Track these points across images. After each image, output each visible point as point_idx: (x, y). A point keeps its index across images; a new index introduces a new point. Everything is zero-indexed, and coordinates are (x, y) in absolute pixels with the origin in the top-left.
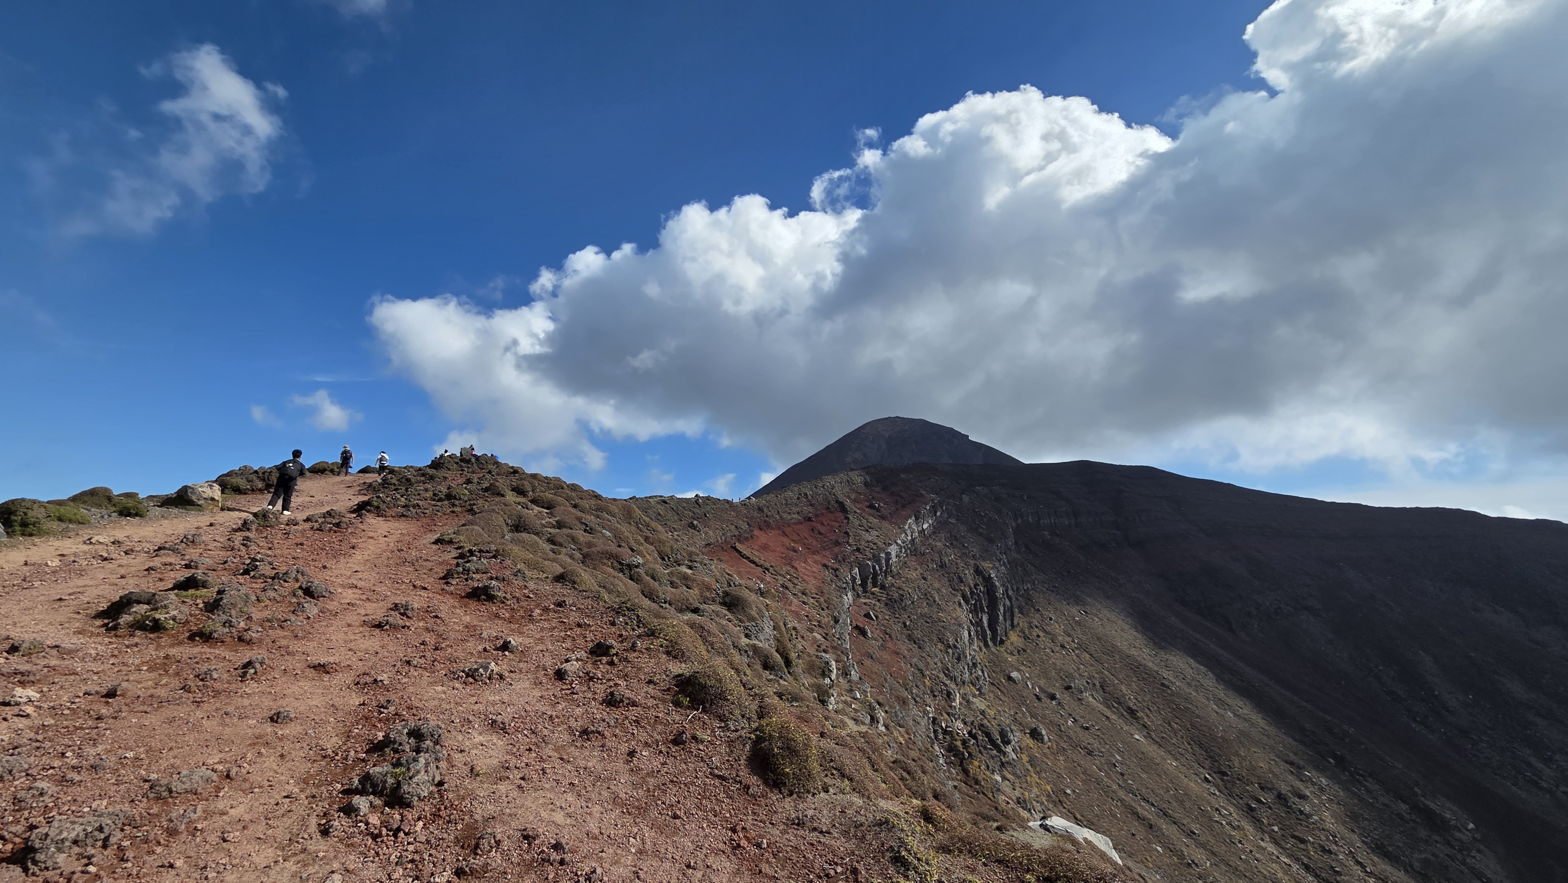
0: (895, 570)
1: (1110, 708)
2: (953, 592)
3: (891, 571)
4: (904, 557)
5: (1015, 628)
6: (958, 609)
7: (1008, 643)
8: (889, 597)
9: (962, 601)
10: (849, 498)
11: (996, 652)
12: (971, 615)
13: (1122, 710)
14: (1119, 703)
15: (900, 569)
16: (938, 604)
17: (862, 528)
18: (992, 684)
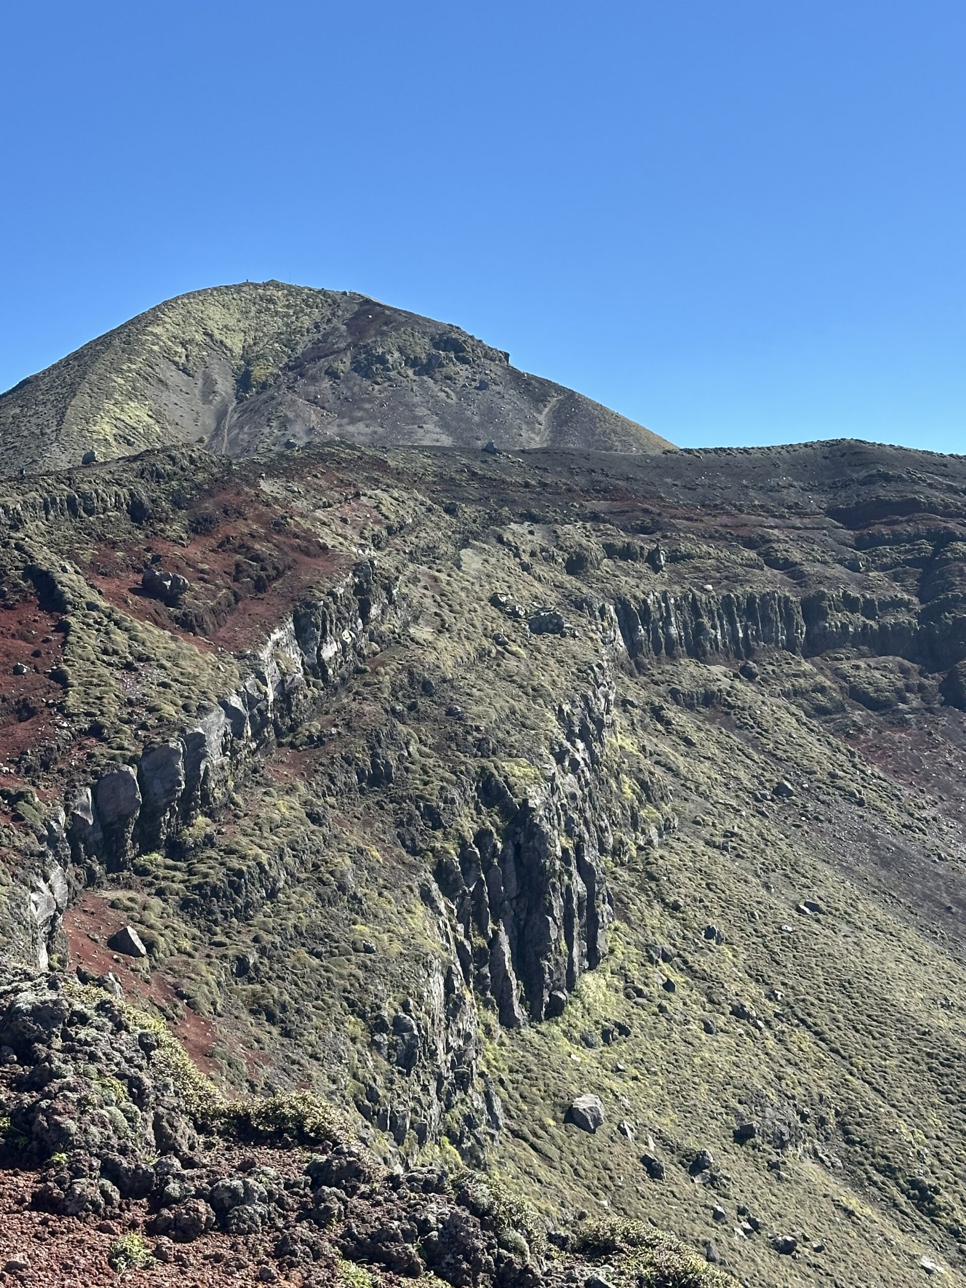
0: (218, 794)
1: (862, 1185)
2: (409, 858)
3: (206, 796)
4: (253, 753)
5: (602, 965)
6: (420, 909)
7: (574, 1010)
8: (196, 880)
9: (435, 886)
10: (72, 556)
11: (537, 1038)
12: (460, 927)
13: (895, 1191)
14: (889, 1171)
15: (237, 788)
16: (354, 897)
17: (114, 659)
18: (516, 1134)
